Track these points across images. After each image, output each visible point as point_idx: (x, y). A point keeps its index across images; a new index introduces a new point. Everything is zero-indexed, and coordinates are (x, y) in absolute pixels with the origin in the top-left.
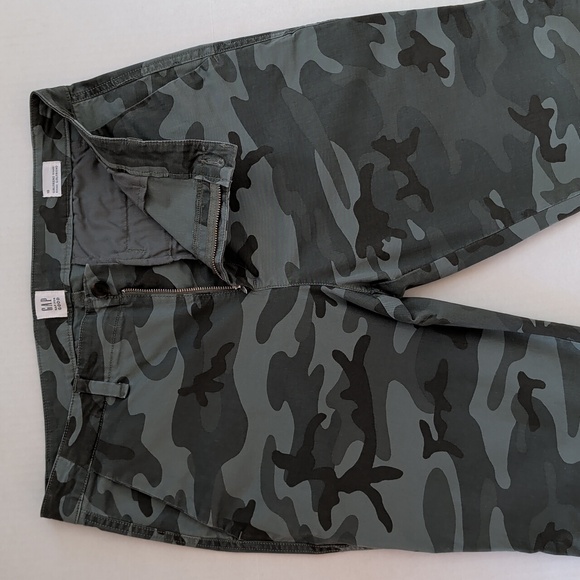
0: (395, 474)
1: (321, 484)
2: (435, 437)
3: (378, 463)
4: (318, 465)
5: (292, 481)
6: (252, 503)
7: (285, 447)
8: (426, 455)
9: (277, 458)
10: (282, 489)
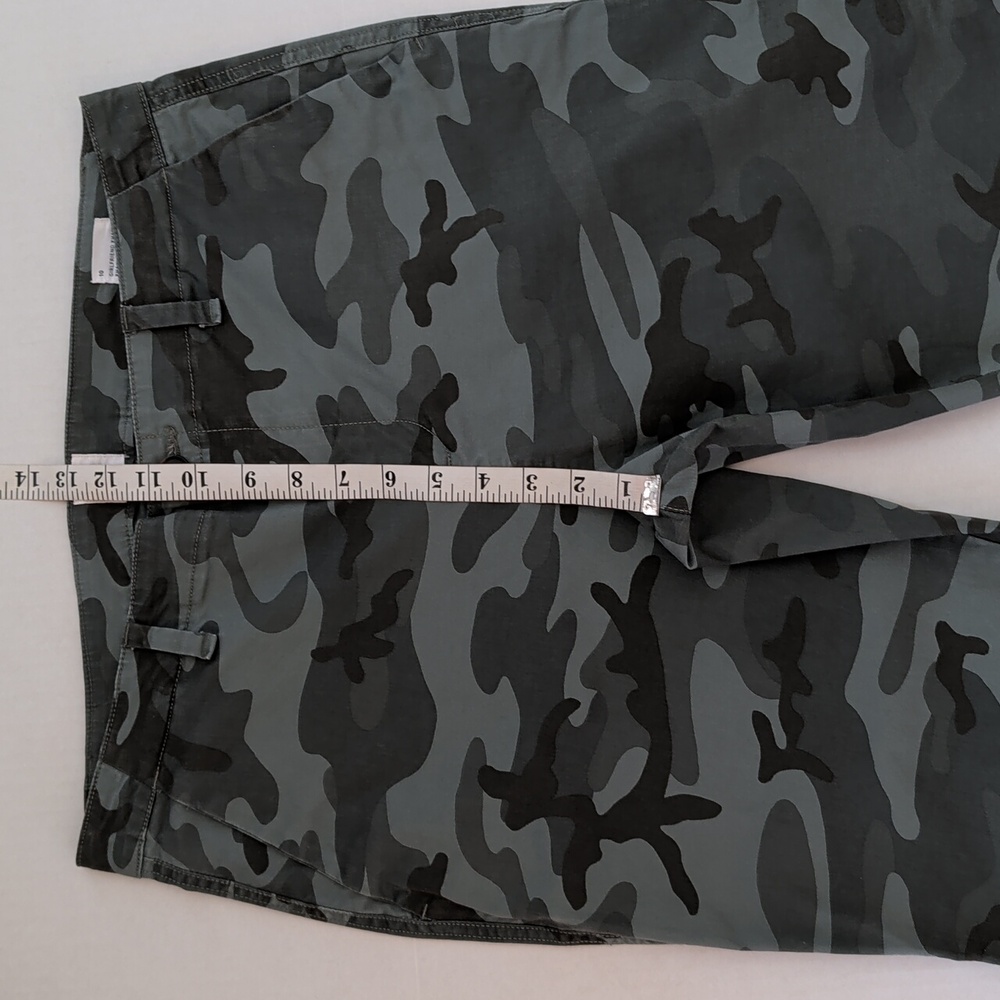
0: (707, 809)
1: (568, 825)
2: (781, 740)
3: (674, 788)
4: (563, 791)
5: (515, 820)
6: (442, 859)
7: (502, 759)
8: (765, 777)
9: (489, 779)
10: (497, 834)
